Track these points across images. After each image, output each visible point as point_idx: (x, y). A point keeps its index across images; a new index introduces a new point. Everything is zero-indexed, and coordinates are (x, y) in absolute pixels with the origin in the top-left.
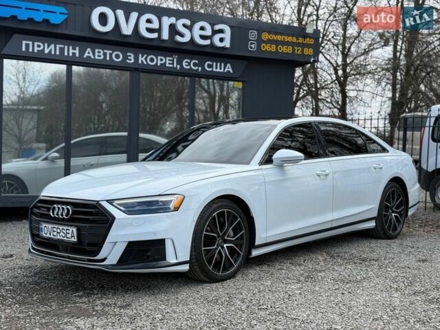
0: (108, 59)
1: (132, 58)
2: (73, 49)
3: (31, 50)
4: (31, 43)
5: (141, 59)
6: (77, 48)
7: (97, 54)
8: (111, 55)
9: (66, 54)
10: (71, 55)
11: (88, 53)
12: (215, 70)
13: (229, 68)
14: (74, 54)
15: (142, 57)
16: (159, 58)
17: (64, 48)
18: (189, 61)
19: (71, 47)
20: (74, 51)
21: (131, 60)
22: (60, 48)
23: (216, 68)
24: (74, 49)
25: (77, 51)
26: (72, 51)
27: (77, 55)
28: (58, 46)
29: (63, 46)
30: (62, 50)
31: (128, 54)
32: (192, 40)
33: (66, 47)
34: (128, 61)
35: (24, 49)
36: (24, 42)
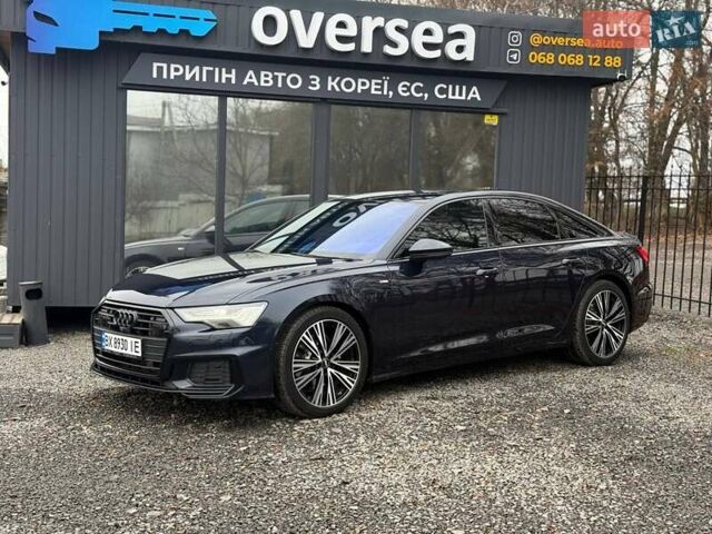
0: (280, 85)
1: (317, 83)
2: (227, 73)
3: (165, 76)
4: (165, 66)
5: (332, 84)
6: (234, 71)
7: (263, 78)
8: (284, 79)
9: (217, 80)
10: (224, 81)
11: (250, 77)
12: (450, 97)
14: (229, 80)
15: (333, 81)
16: (360, 81)
17: (214, 71)
18: (408, 84)
19: (224, 70)
20: (229, 76)
21: (315, 86)
22: (207, 71)
23: (454, 94)
24: (229, 72)
25: (233, 76)
26: (226, 76)
27: (233, 82)
28: (205, 69)
29: (211, 69)
30: (211, 74)
31: (311, 77)
32: (411, 50)
33: (217, 69)
34: (310, 88)
35: (155, 75)
36: (155, 65)
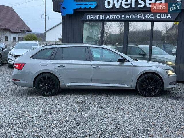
2: (103, 16)
3: (89, 18)
7: (111, 17)
8: (116, 16)
11: (108, 17)
13: (169, 16)
14: (103, 18)
16: (135, 15)
19: (102, 16)
25: (104, 17)
26: (102, 17)
27: (104, 18)
29: (99, 15)
30: (99, 17)
34: (122, 18)
35: (87, 18)
36: (87, 16)
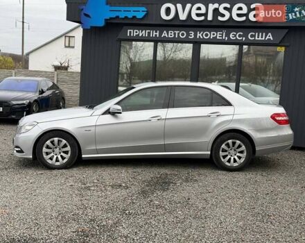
0: (176, 36)
1: (193, 35)
3: (132, 35)
4: (132, 31)
6: (158, 31)
7: (170, 34)
9: (151, 36)
10: (154, 36)
11: (165, 34)
12: (256, 38)
13: (270, 36)
15: (200, 34)
16: (212, 33)
17: (150, 32)
18: (235, 34)
19: (154, 31)
20: (156, 34)
23: (258, 37)
27: (158, 36)
28: (147, 31)
31: (190, 32)
32: (232, 18)
34: (190, 37)
35: (128, 35)
36: (129, 31)
